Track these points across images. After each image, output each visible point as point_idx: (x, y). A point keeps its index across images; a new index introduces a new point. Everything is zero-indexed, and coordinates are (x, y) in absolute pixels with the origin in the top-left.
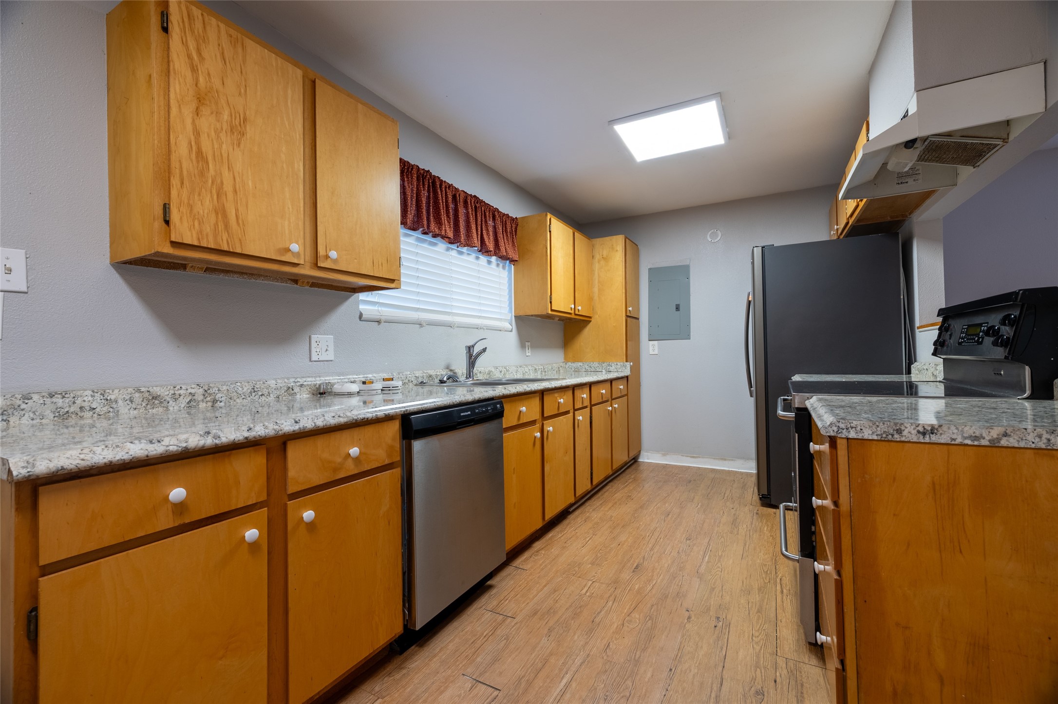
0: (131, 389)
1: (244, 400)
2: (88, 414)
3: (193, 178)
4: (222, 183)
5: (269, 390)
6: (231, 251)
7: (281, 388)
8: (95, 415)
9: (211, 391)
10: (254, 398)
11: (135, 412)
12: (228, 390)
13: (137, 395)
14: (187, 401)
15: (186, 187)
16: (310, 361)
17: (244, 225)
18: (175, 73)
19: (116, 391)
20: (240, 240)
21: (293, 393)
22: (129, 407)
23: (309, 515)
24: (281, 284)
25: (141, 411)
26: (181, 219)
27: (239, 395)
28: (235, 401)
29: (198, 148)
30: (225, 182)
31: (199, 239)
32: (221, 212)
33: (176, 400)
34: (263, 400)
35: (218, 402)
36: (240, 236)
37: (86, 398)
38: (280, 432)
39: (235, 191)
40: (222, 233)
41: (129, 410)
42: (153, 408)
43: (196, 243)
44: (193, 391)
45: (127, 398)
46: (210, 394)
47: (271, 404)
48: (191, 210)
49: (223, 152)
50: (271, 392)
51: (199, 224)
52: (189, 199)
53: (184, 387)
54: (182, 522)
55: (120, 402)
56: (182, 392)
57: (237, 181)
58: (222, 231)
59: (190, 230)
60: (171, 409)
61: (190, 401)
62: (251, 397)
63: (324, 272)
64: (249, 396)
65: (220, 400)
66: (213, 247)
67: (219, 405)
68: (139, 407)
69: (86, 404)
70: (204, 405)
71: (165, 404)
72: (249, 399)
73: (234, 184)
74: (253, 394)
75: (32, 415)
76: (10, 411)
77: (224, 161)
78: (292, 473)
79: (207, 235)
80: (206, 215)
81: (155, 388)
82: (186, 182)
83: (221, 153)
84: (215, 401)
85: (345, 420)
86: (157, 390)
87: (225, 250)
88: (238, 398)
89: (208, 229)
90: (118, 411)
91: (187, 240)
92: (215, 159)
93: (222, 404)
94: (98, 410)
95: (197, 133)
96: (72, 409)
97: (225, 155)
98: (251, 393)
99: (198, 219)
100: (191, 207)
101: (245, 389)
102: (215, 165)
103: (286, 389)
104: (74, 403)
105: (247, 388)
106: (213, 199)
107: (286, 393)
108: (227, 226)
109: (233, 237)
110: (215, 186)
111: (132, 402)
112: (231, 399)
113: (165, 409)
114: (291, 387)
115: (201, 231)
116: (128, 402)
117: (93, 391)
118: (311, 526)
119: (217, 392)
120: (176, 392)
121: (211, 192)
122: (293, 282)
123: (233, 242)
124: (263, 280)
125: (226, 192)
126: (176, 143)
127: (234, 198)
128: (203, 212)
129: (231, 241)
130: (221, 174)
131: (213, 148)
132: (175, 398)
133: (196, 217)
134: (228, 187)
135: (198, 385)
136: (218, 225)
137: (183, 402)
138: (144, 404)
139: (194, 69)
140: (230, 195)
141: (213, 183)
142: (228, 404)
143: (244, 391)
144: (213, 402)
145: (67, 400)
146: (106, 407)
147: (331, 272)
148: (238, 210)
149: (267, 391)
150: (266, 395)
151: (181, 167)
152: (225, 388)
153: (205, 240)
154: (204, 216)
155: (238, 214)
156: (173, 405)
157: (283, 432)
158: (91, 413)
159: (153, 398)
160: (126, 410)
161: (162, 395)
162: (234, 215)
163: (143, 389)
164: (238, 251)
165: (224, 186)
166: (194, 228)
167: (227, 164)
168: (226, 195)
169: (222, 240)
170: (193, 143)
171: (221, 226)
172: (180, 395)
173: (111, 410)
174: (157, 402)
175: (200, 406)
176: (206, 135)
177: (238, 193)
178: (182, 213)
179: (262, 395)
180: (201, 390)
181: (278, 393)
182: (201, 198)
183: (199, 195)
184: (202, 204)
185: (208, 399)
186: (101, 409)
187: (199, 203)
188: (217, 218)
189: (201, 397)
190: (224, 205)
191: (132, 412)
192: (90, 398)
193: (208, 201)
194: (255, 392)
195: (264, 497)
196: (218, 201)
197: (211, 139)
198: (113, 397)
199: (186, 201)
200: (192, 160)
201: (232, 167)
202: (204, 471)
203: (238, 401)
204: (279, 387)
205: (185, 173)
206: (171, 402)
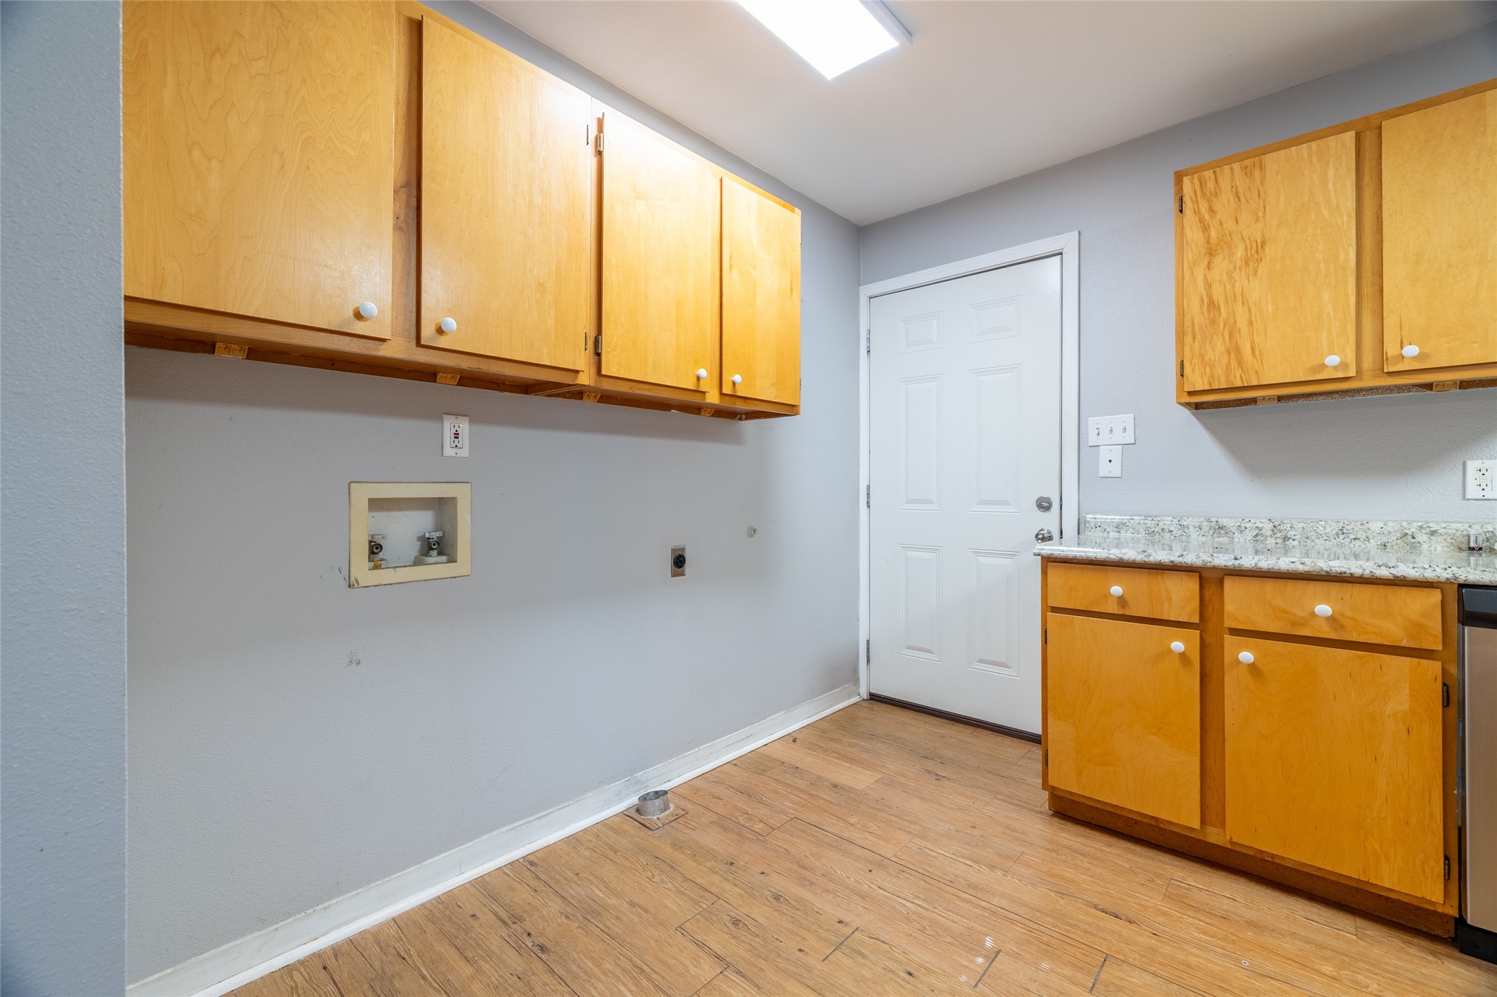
0: (1203, 518)
1: (1327, 542)
2: (1167, 535)
3: (1205, 329)
4: (1235, 321)
5: (1368, 534)
6: (1246, 385)
7: (1390, 533)
8: (1172, 537)
9: (1282, 527)
10: (1343, 541)
11: (1203, 538)
12: (1303, 528)
13: (1206, 523)
14: (1253, 535)
15: (1198, 340)
16: (1464, 498)
17: (1261, 354)
18: (1188, 245)
19: (1191, 519)
20: (1256, 372)
21: (1414, 543)
22: (1198, 533)
23: (1246, 656)
24: (1397, 395)
25: (1208, 538)
26: (1193, 370)
27: (1319, 536)
28: (1313, 541)
29: (1210, 300)
30: (1238, 320)
31: (1210, 383)
32: (1235, 350)
33: (1241, 532)
34: (1357, 545)
35: (1291, 540)
36: (1256, 368)
37: (1167, 521)
38: (1209, 564)
39: (1251, 323)
40: (1235, 370)
41: (1198, 536)
42: (1219, 537)
43: (1207, 388)
44: (1260, 525)
45: (1197, 525)
46: (1280, 531)
47: (1372, 554)
48: (1203, 359)
49: (1236, 290)
50: (1371, 536)
51: (1211, 369)
52: (1200, 349)
53: (1253, 521)
54: (1124, 613)
55: (1191, 528)
56: (1248, 525)
57: (1253, 312)
58: (1234, 369)
59: (1202, 377)
60: (1236, 540)
61: (1257, 535)
62: (1338, 539)
63: (1402, 377)
64: (1335, 539)
65: (1293, 537)
66: (1224, 387)
67: (1291, 543)
68: (1206, 534)
69: (1165, 527)
70: (1273, 541)
71: (1231, 534)
72: (1334, 541)
73: (1249, 317)
74: (1342, 537)
75: (1132, 530)
76: (1121, 526)
77: (1238, 299)
78: (1229, 607)
79: (1219, 378)
80: (1217, 359)
81: (1224, 519)
82: (1198, 336)
83: (1234, 293)
84: (1286, 539)
85: (1306, 568)
86: (1225, 521)
87: (1238, 386)
88: (1318, 538)
89: (1219, 371)
90: (1189, 536)
91: (1199, 387)
92: (1227, 302)
93: (1295, 543)
94: (1174, 532)
95: (1208, 286)
96: (1156, 530)
97: (1238, 292)
98: (1337, 534)
99: (1210, 365)
100: (1202, 356)
101: (1329, 529)
102: (1228, 307)
103: (1399, 535)
104: (1158, 525)
105: (1332, 528)
106: (1224, 341)
107: (1399, 541)
108: (1240, 363)
109: (1248, 372)
110: (1227, 328)
111: (1200, 529)
112: (1307, 538)
113: (1230, 539)
114: (1410, 533)
115: (1212, 376)
116: (1197, 528)
117: (1174, 517)
118: (1252, 667)
119: (1289, 529)
120: (1242, 525)
121: (1223, 335)
122: (1423, 388)
123: (1247, 376)
124: (1364, 395)
125: (1239, 329)
126: (1188, 306)
127: (1249, 331)
128: (1215, 357)
129: (1245, 375)
130: (1234, 313)
131: (1225, 292)
132: (1241, 530)
133: (1208, 364)
134: (1242, 323)
135: (1269, 520)
136: (1230, 365)
137: (1249, 535)
138: (1211, 533)
139: (1205, 229)
140: (1245, 331)
141: (1225, 325)
142: (1303, 543)
143: (1326, 531)
144: (1284, 539)
145: (1154, 522)
146: (1181, 531)
147: (1417, 374)
148: (1254, 341)
149: (1364, 534)
150: (1362, 540)
151: (1193, 324)
152: (1301, 525)
153: (1216, 383)
154: (1215, 360)
155: (1253, 346)
156: (1239, 537)
157: (1212, 564)
158: (1170, 534)
159: (1219, 528)
160: (1196, 536)
161: (1228, 526)
162: (1249, 349)
163: (1213, 519)
164: (1255, 383)
165: (1237, 323)
166: (1205, 374)
167: (1241, 300)
168: (1240, 331)
169: (1235, 377)
170: (1205, 298)
171: (1234, 363)
172: (1246, 528)
173: (1184, 534)
174: (1222, 532)
175: (1267, 542)
176: (1218, 282)
177: (1254, 324)
178: (1195, 364)
179: (1355, 539)
180: (1271, 525)
181: (1385, 539)
182: (1213, 344)
183: (1211, 342)
184: (1213, 350)
185: (1278, 535)
186: (1177, 532)
187: (1211, 349)
188: (1229, 357)
189: (1270, 533)
190: (1237, 342)
191: (1200, 538)
192: (1169, 523)
193: (1220, 344)
194: (1343, 533)
195: (1196, 619)
196: (1230, 341)
197: (1222, 284)
198: (1185, 523)
199: (1197, 353)
200: (1203, 314)
201: (1247, 300)
202: (1141, 581)
203: (1317, 541)
204: (1386, 532)
205: (1197, 327)
206: (1236, 534)
